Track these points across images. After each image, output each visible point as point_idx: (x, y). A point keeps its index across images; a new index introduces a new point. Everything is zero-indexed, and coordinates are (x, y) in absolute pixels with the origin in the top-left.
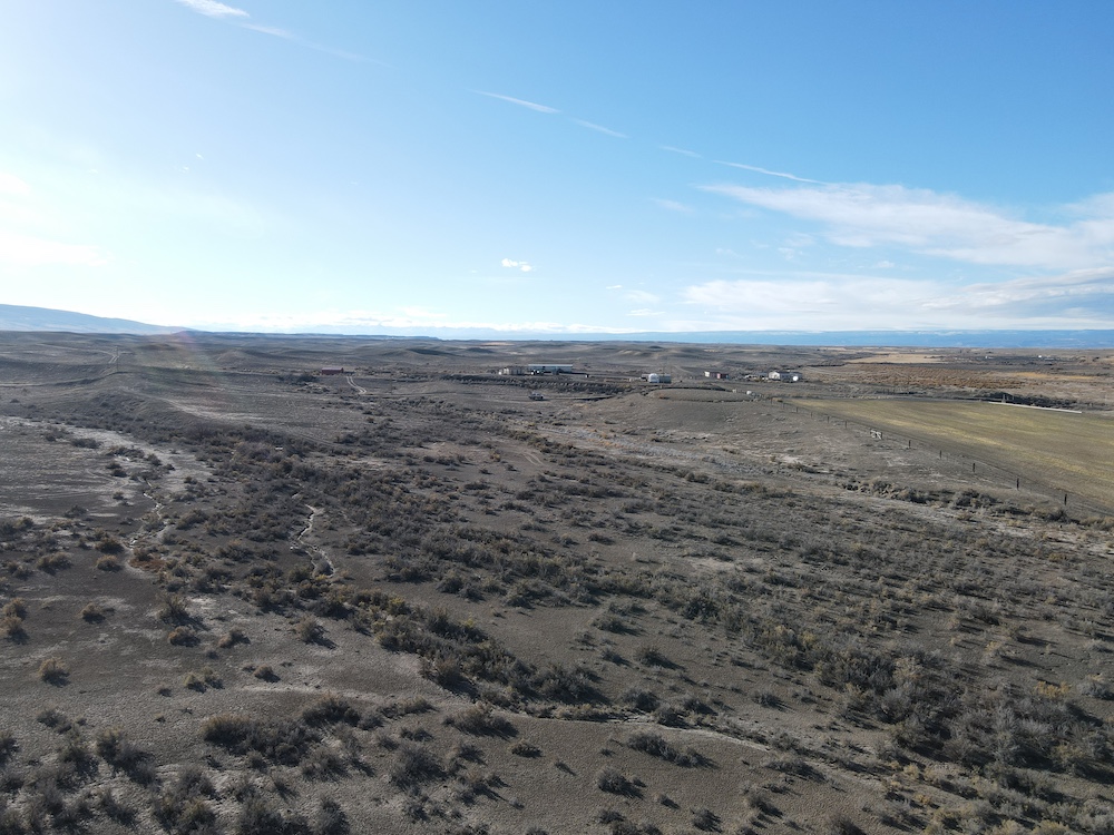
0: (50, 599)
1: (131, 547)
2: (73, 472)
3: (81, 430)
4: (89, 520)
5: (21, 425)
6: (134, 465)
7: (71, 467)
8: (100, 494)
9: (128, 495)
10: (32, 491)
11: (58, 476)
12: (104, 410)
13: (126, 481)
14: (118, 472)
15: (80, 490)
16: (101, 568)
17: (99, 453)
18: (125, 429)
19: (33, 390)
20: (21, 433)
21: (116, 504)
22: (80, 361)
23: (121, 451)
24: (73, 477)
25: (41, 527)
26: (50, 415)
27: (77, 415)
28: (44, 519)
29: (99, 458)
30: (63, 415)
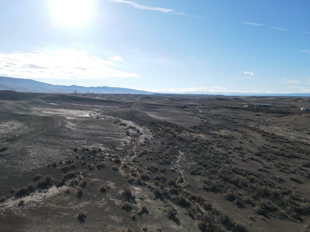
0: (95, 180)
1: (123, 161)
2: (117, 133)
3: (124, 120)
4: (115, 150)
5: (111, 118)
6: (133, 132)
7: (117, 131)
8: (121, 141)
9: (128, 142)
10: (105, 139)
11: (113, 134)
12: (131, 115)
13: (129, 137)
14: (128, 134)
15: (117, 139)
16: (112, 169)
17: (126, 127)
18: (134, 120)
19: (117, 109)
20: (110, 120)
21: (124, 145)
22: (130, 101)
23: (131, 127)
24: (116, 135)
25: (103, 151)
26: (118, 116)
27: (124, 116)
28: (104, 148)
29: (125, 129)
30: (121, 116)
